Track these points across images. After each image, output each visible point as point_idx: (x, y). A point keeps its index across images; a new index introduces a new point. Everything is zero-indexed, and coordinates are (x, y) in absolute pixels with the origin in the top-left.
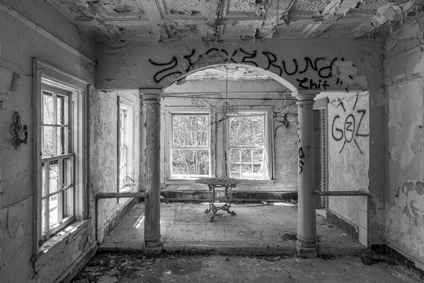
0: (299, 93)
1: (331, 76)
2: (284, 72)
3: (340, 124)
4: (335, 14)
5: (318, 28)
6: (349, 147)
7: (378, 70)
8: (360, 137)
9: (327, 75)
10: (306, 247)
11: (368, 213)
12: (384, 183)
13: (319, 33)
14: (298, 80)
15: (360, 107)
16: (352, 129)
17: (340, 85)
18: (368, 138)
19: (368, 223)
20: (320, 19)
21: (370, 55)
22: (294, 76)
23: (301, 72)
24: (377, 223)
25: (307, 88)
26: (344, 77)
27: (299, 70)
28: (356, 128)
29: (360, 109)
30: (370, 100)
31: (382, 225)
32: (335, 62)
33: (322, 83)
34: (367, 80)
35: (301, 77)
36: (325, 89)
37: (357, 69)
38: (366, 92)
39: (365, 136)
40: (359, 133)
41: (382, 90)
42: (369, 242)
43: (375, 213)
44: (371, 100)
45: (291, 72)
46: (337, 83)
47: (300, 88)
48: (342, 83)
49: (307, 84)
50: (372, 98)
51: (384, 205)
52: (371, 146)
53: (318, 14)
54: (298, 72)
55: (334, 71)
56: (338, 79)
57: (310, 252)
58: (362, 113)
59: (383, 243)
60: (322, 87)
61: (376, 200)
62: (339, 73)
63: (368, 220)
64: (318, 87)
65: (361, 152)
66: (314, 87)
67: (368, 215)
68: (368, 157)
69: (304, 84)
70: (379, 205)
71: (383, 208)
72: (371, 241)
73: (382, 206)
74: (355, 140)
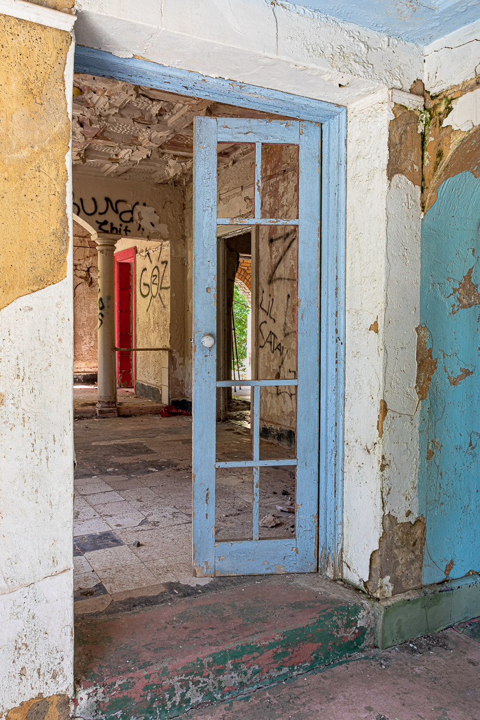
0: (98, 237)
1: (133, 221)
2: (82, 211)
3: (147, 279)
4: (129, 160)
5: (116, 168)
6: (155, 303)
7: (179, 220)
8: (163, 290)
9: (129, 219)
10: (106, 407)
11: (169, 368)
12: (184, 338)
13: (119, 174)
14: (97, 222)
15: (163, 258)
16: (157, 282)
17: (141, 232)
18: (169, 290)
19: (169, 379)
20: (116, 161)
21: (171, 203)
22: (92, 217)
23: (100, 214)
24: (177, 379)
25: (107, 232)
26: (145, 224)
27: (99, 211)
28: (160, 280)
29: (163, 260)
30: (171, 250)
31: (182, 381)
32: (137, 206)
33: (123, 228)
34: (168, 229)
35: (101, 219)
36: (126, 234)
37: (158, 217)
38: (168, 242)
39: (167, 288)
40: (163, 286)
41: (182, 241)
42: (169, 399)
43: (175, 369)
44: (173, 250)
45: (90, 212)
46: (139, 230)
47: (100, 231)
48: (143, 230)
49: (107, 228)
50: (173, 248)
51: (184, 360)
52: (172, 298)
53: (114, 157)
54: (97, 213)
55: (136, 216)
56: (140, 225)
57: (110, 412)
58: (165, 265)
59: (183, 399)
60: (123, 232)
61: (176, 355)
62: (141, 219)
63: (169, 376)
64: (118, 232)
65: (164, 306)
66: (115, 231)
67: (169, 371)
68: (169, 311)
69: (104, 227)
70: (179, 360)
71: (183, 364)
72: (172, 398)
73: (182, 362)
74: (159, 294)
